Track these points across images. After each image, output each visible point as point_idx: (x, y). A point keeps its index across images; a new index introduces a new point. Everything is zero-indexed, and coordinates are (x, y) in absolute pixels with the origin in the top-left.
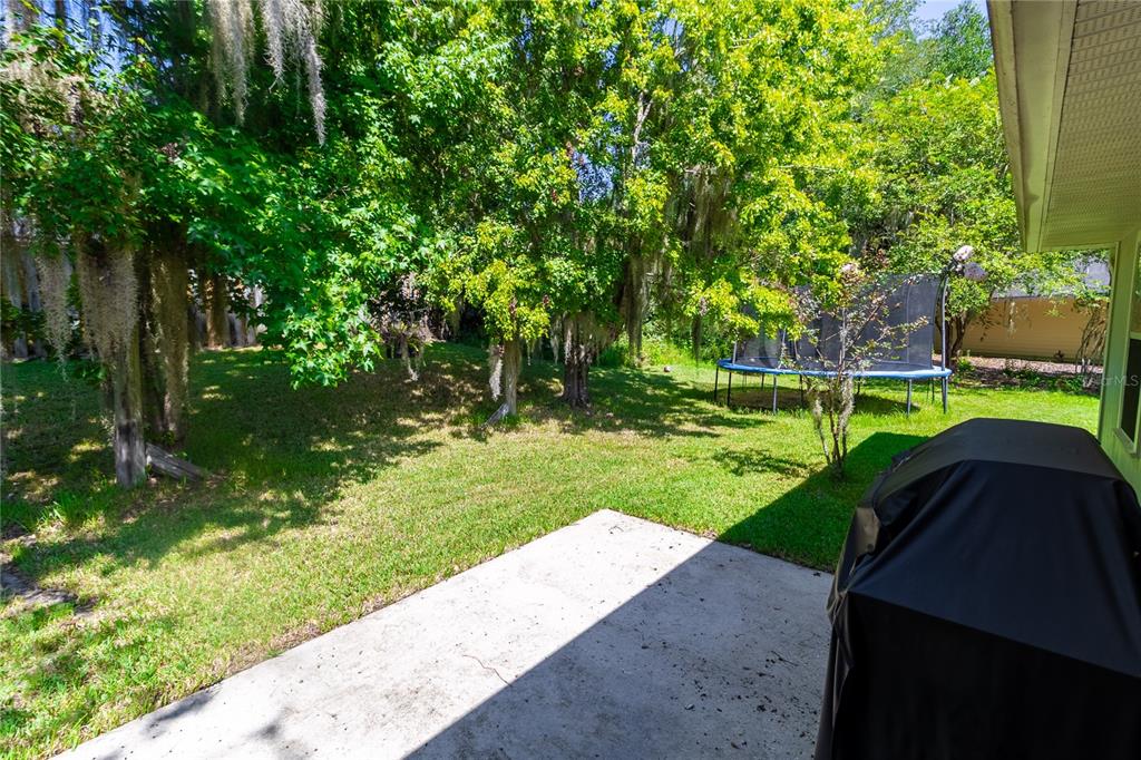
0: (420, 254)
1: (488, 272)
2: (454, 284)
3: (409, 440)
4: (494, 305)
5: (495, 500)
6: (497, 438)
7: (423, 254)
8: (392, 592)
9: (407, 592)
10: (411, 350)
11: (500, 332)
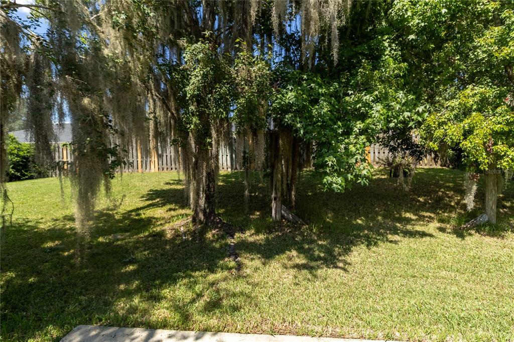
0: (404, 117)
1: (466, 123)
2: (438, 133)
3: (409, 227)
4: (469, 145)
5: (454, 288)
6: (474, 239)
7: (406, 116)
8: (346, 329)
9: (355, 335)
10: (405, 173)
11: (477, 164)
